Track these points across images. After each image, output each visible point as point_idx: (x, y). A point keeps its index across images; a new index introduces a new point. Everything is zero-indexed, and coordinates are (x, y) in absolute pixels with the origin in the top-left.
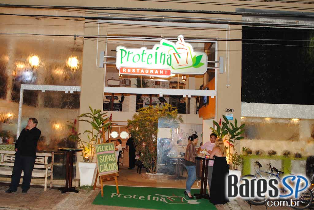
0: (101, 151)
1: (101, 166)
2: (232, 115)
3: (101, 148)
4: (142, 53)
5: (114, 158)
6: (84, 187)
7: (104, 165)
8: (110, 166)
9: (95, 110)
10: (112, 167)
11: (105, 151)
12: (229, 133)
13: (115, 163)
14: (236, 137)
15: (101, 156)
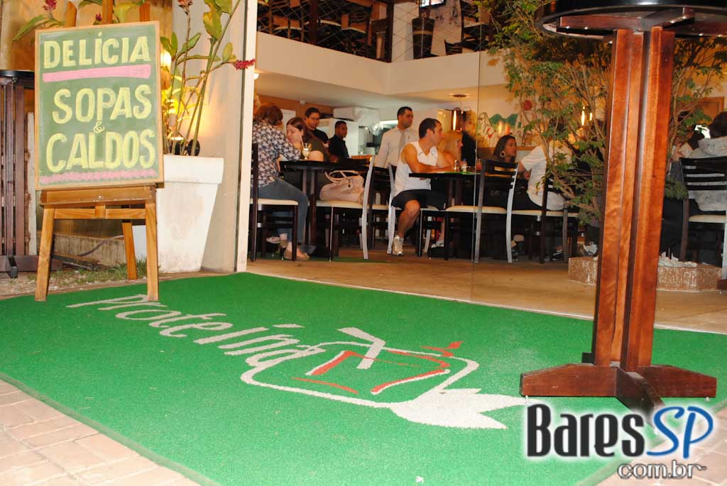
0: (67, 63)
1: (57, 142)
3: (75, 48)
7: (79, 137)
8: (114, 143)
10: (122, 148)
11: (94, 66)
13: (149, 132)
15: (65, 92)
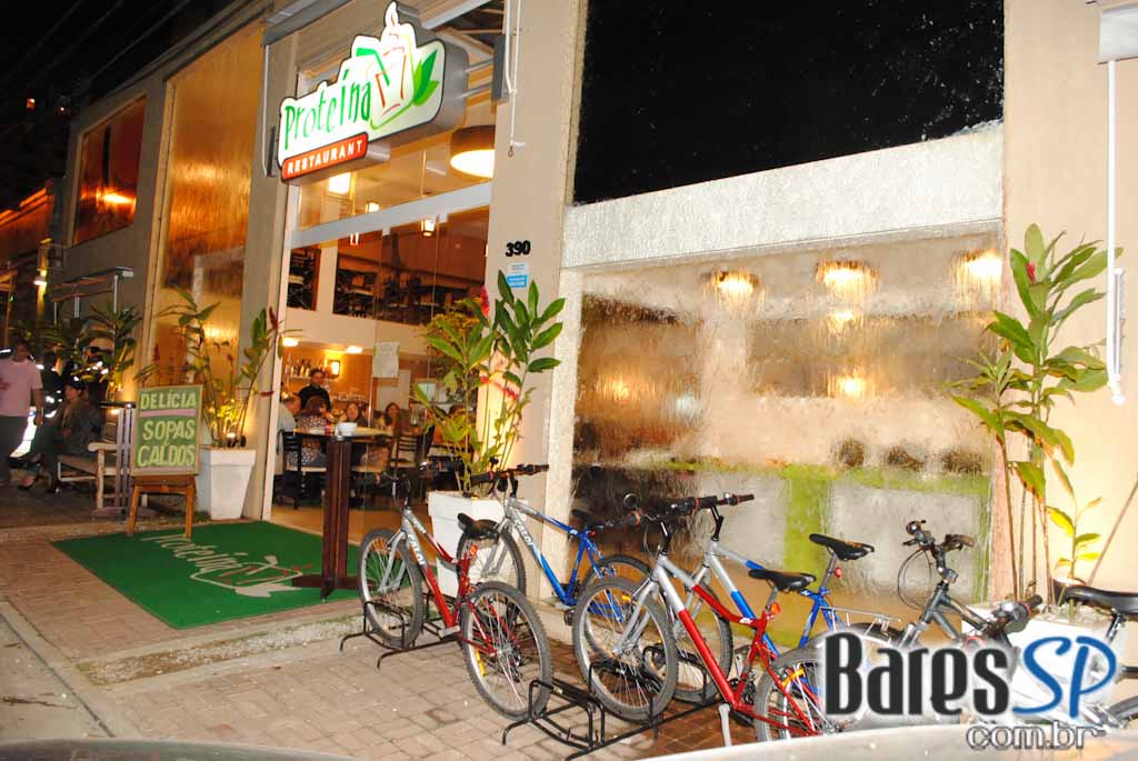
0: (153, 407)
1: (144, 451)
3: (157, 398)
4: (319, 102)
5: (192, 431)
8: (174, 452)
11: (167, 409)
13: (192, 446)
14: (531, 360)
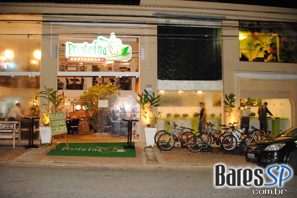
0: (53, 118)
1: (54, 129)
2: (151, 89)
3: (54, 115)
4: (85, 46)
5: (64, 123)
6: (44, 144)
7: (56, 128)
9: (49, 89)
10: (62, 129)
11: (56, 118)
12: (149, 102)
13: (65, 126)
14: (154, 105)
15: (53, 122)
